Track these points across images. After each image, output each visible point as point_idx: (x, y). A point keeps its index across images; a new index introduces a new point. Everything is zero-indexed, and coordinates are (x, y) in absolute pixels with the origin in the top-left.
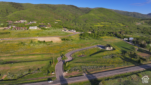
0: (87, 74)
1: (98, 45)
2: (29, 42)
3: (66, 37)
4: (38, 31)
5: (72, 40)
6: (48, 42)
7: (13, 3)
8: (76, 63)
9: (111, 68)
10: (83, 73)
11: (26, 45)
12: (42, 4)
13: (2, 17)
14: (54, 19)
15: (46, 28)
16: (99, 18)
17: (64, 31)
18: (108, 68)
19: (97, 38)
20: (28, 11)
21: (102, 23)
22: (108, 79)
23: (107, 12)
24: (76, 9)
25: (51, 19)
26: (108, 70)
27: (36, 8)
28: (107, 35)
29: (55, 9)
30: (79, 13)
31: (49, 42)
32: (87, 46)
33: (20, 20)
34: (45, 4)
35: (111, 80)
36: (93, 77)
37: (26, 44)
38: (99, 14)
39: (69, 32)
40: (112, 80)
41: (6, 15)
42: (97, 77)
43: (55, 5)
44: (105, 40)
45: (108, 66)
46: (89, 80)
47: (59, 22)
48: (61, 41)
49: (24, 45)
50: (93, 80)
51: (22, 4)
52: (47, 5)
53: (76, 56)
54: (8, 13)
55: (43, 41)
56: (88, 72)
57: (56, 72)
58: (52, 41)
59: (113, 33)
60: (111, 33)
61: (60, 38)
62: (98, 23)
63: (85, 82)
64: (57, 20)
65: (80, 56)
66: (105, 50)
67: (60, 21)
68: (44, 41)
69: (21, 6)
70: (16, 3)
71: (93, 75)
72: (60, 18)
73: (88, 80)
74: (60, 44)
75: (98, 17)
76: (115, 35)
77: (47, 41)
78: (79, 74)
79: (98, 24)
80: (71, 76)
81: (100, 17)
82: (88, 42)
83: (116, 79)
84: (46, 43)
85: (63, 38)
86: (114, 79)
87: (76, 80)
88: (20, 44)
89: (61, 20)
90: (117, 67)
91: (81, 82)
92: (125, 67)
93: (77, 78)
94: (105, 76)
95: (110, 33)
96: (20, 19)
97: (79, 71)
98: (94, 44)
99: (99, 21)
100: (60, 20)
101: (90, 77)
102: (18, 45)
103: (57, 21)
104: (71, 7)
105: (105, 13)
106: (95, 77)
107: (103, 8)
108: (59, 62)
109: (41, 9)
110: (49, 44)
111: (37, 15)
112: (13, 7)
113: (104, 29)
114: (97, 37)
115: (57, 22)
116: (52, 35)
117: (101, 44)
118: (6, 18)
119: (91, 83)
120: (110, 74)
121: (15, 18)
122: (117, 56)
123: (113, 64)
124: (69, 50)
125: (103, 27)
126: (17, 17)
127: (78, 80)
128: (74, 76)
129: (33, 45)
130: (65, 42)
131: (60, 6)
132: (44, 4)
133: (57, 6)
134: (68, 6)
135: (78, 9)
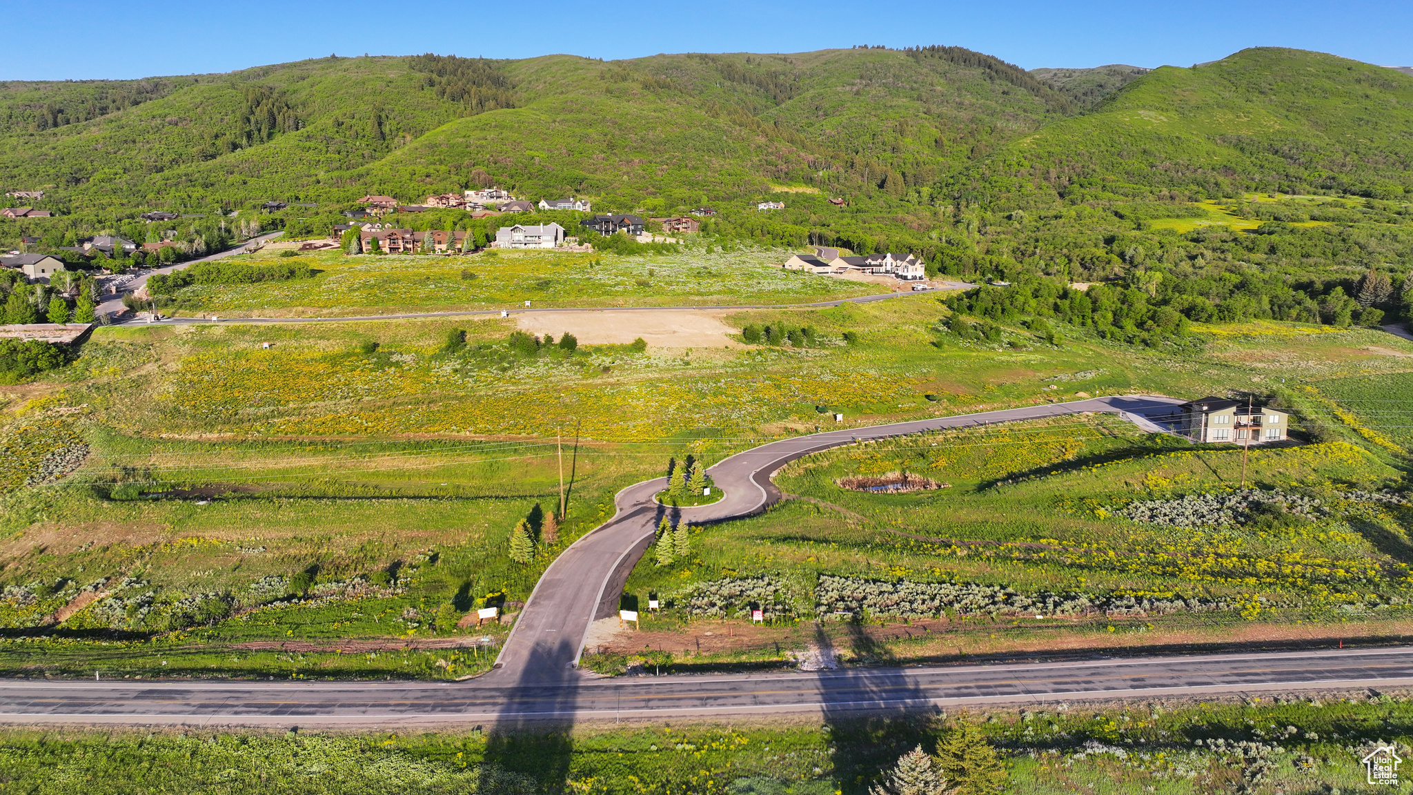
0: (848, 653)
1: (1132, 395)
2: (432, 345)
3: (801, 314)
4: (557, 260)
5: (846, 337)
6: (598, 350)
7: (437, 59)
8: (786, 539)
9: (1174, 621)
10: (798, 645)
11: (397, 364)
12: (672, 57)
13: (336, 173)
14: (759, 178)
15: (644, 238)
16: (1224, 154)
17: (807, 266)
18: (1135, 624)
19: (1145, 335)
20: (543, 117)
21: (1247, 197)
22: (1075, 740)
23: (1328, 84)
24: (987, 84)
25: (727, 179)
26: (1130, 639)
27: (614, 87)
28: (1278, 311)
29: (781, 96)
30: (1016, 117)
31: (611, 348)
32: (991, 397)
33: (467, 187)
34: (703, 57)
35: (1111, 758)
36: (900, 691)
37: (407, 358)
38: (1223, 117)
39: (854, 275)
40: (1120, 753)
41: (366, 152)
42: (941, 702)
43: (785, 59)
44: (1234, 351)
45: (1139, 600)
46: (829, 720)
47: (793, 202)
48: (732, 344)
49: (384, 363)
50: (878, 725)
51: (509, 62)
52: (714, 59)
53: (827, 481)
54: (383, 136)
55: (557, 340)
56: (863, 641)
57: (533, 604)
58: (639, 346)
59: (1352, 289)
60: (1329, 287)
61: (732, 320)
62: (1206, 205)
63: (776, 740)
64: (778, 189)
65: (862, 485)
66: (1189, 440)
67: (809, 190)
68: (569, 343)
69: (498, 82)
70: (465, 60)
71: (909, 672)
72: (814, 165)
73: (818, 718)
74: (715, 367)
75: (1210, 146)
76: (1379, 313)
77: (597, 342)
78: (762, 647)
79: (1197, 215)
80: (661, 660)
81: (1240, 146)
82: (1027, 364)
83: (1190, 747)
84: (587, 354)
85: (763, 317)
86: (1154, 746)
87: (675, 701)
88: (348, 355)
89: (821, 184)
90: (1264, 618)
91: (725, 727)
92: (1382, 633)
93: (701, 688)
94: (1052, 696)
95: (1319, 286)
96: (463, 180)
97: (768, 622)
98: (1087, 387)
99: (1224, 181)
100: (810, 181)
101: (861, 695)
102: (334, 360)
103: (786, 189)
104: (944, 66)
105: (1304, 100)
106: (916, 693)
107: (1279, 50)
108: (617, 522)
109: (651, 97)
110: (606, 369)
111: (611, 146)
112: (430, 93)
113: (1259, 256)
114: (1140, 325)
115: (776, 198)
116: (667, 299)
117: (1161, 388)
118: (360, 176)
119: (833, 758)
120: (1138, 683)
121: (425, 171)
122: (1317, 509)
123: (1222, 587)
124: (782, 424)
125: (1257, 232)
126: (443, 168)
127: (704, 701)
128: (690, 660)
129: (456, 371)
130: (773, 355)
131: (830, 63)
132: (689, 56)
133: (804, 61)
134: (911, 59)
135: (1012, 82)
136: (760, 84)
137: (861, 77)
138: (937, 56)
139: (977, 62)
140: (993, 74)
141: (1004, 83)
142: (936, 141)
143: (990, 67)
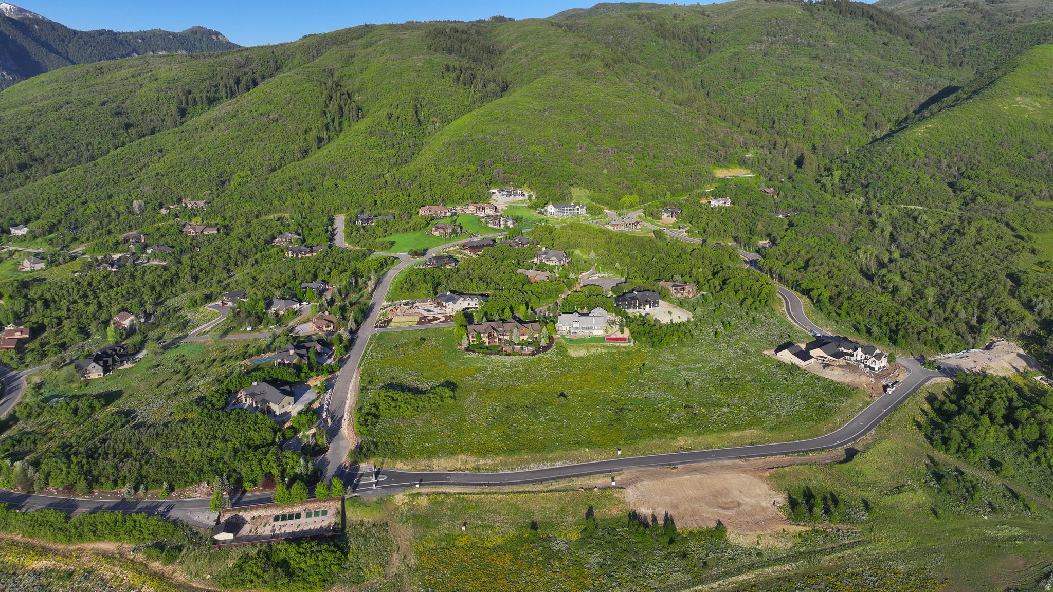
2: (573, 527)
5: (865, 505)
6: (692, 535)
29: (702, 50)
31: (701, 533)
33: (491, 184)
37: (561, 546)
43: (703, 12)
47: (736, 191)
48: (787, 524)
49: (549, 553)
54: (419, 123)
55: (661, 522)
64: (721, 174)
67: (743, 173)
72: (745, 146)
85: (796, 473)
89: (751, 165)
96: (488, 180)
100: (742, 161)
103: (725, 174)
104: (834, 19)
110: (705, 564)
111: (589, 134)
115: (723, 188)
126: (471, 167)
133: (718, 14)
134: (807, 13)
135: (891, 32)
136: (685, 40)
137: (768, 34)
138: (828, 9)
139: (861, 14)
140: (875, 25)
141: (883, 33)
142: (838, 112)
143: (871, 18)
